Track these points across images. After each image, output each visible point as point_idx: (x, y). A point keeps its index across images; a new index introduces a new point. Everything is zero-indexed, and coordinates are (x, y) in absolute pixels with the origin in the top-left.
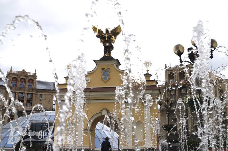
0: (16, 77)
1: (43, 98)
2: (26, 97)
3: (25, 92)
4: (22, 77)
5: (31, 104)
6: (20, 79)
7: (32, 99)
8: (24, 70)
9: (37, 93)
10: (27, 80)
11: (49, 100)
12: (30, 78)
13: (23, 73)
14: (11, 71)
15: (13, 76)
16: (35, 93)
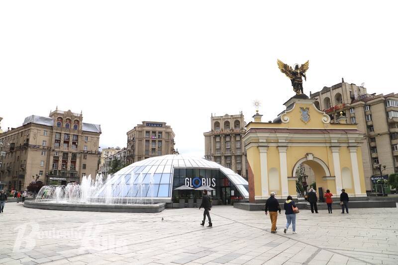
0: (62, 117)
1: (88, 140)
2: (71, 138)
3: (71, 133)
4: (68, 118)
5: (77, 145)
6: (65, 119)
7: (77, 140)
8: (69, 111)
9: (82, 135)
10: (73, 120)
11: (95, 143)
12: (76, 119)
13: (69, 113)
14: (57, 110)
15: (59, 116)
16: (80, 135)
